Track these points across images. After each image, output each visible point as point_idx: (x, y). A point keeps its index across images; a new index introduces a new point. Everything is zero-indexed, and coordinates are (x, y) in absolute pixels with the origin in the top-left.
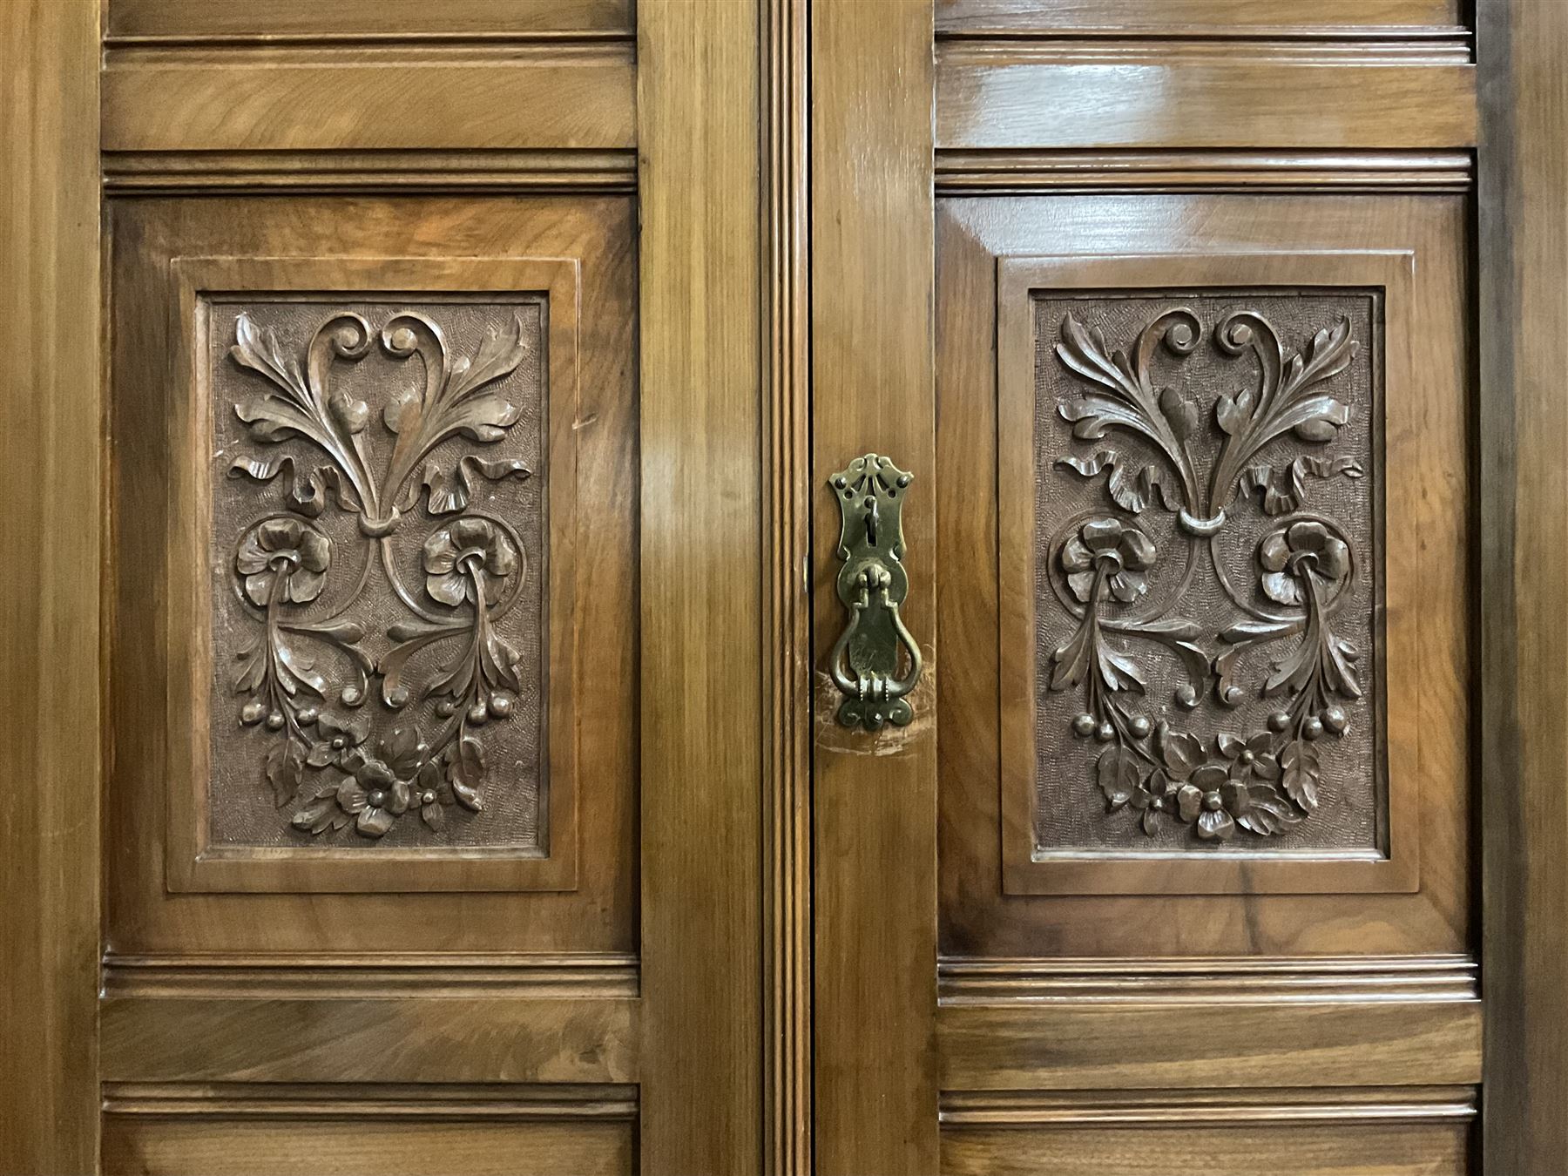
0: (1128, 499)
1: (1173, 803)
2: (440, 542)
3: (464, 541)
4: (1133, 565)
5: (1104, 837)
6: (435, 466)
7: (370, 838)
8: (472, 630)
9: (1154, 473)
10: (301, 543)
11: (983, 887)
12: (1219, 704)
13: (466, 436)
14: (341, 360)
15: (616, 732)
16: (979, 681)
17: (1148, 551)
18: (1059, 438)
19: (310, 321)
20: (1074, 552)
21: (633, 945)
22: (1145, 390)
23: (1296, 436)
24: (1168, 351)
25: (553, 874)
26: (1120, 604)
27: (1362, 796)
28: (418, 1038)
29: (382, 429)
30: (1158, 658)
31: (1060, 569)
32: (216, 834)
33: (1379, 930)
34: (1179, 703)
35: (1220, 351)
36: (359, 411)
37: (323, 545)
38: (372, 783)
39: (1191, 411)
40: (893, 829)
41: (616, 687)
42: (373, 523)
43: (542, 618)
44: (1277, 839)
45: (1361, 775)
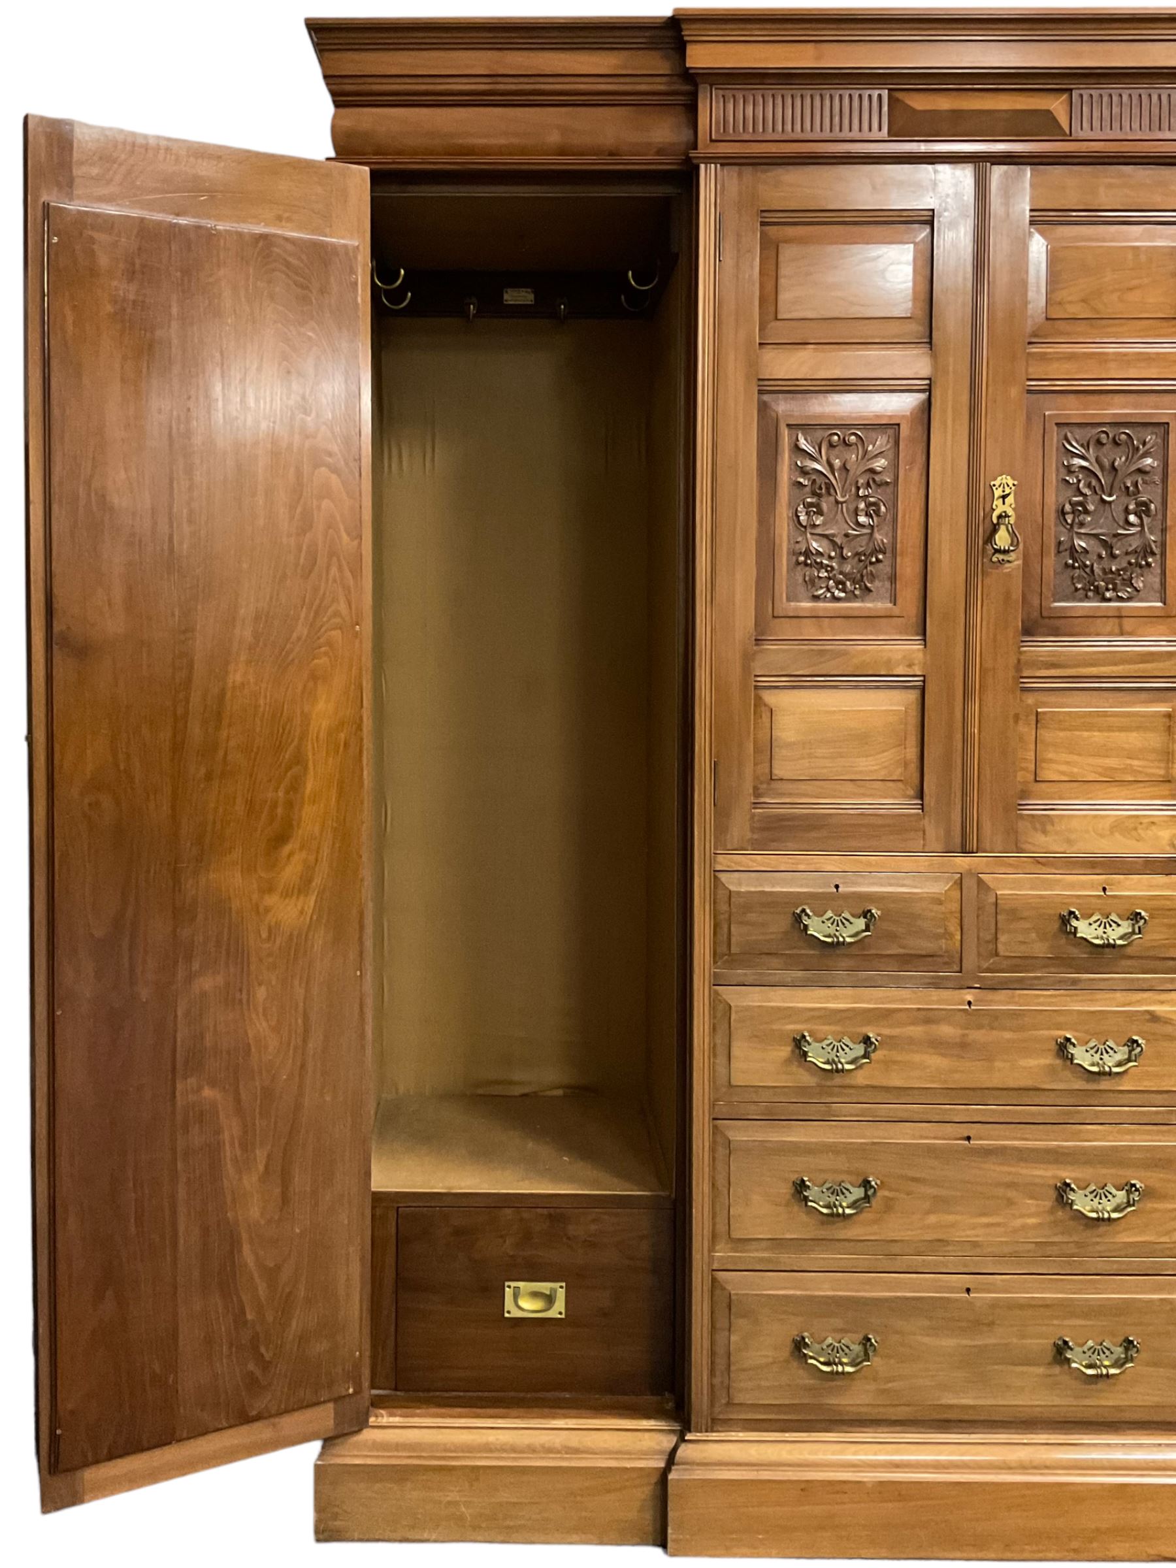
0: (1086, 491)
1: (1097, 588)
2: (862, 505)
3: (869, 505)
4: (1086, 512)
5: (1074, 599)
6: (861, 481)
7: (838, 599)
8: (871, 534)
9: (1094, 482)
10: (817, 506)
11: (1036, 614)
12: (1113, 556)
13: (872, 471)
14: (831, 446)
15: (918, 567)
16: (1036, 549)
17: (1091, 507)
18: (1063, 471)
19: (820, 434)
20: (1068, 508)
21: (924, 634)
22: (1091, 454)
23: (1140, 471)
24: (1099, 443)
25: (896, 611)
26: (1082, 525)
27: (1157, 586)
28: (855, 661)
29: (844, 468)
30: (1092, 542)
31: (1063, 513)
32: (789, 600)
33: (1162, 628)
34: (1100, 556)
35: (1116, 443)
36: (837, 463)
37: (825, 506)
38: (838, 583)
39: (1106, 463)
40: (1007, 596)
41: (919, 552)
42: (840, 499)
43: (895, 530)
44: (1129, 599)
45: (1157, 580)
